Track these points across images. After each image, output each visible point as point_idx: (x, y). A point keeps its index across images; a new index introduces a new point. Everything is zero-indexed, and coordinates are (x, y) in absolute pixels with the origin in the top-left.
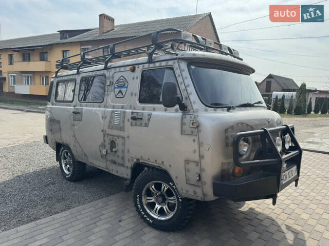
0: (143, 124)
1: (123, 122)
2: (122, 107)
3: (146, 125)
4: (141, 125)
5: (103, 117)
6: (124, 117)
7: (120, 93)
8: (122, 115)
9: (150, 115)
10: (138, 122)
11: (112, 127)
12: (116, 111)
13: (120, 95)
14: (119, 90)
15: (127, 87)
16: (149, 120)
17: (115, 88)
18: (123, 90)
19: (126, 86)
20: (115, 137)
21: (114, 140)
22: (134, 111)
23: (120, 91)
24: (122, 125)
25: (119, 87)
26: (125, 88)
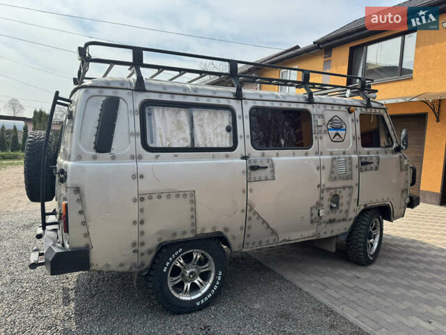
0: (374, 168)
1: (351, 169)
2: (344, 153)
3: (377, 168)
4: (371, 169)
5: (318, 168)
6: (351, 164)
7: (337, 137)
8: (348, 161)
9: (378, 158)
10: (368, 167)
11: (336, 177)
12: (339, 158)
13: (337, 139)
14: (334, 132)
15: (345, 130)
16: (378, 163)
17: (328, 129)
18: (342, 133)
19: (344, 128)
20: (338, 190)
21: (338, 193)
22: (360, 156)
23: (337, 134)
24: (349, 173)
25: (334, 129)
26: (343, 130)
